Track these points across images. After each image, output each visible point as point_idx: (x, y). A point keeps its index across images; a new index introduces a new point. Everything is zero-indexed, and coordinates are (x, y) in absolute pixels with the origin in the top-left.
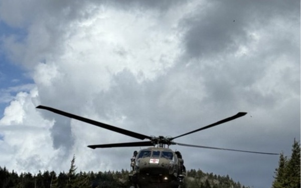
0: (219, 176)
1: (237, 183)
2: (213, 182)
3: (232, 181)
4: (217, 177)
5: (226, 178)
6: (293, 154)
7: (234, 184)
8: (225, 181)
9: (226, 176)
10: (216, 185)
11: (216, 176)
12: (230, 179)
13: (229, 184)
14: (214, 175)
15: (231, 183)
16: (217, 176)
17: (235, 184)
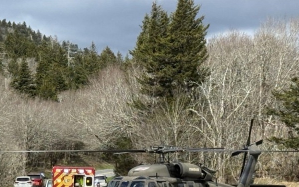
0: (14, 23)
1: (36, 33)
2: (6, 30)
3: (29, 29)
4: (12, 25)
5: (22, 25)
6: (179, 4)
7: (33, 34)
8: (21, 30)
9: (22, 23)
10: (11, 34)
11: (10, 23)
12: (28, 27)
13: (27, 33)
14: (7, 22)
15: (29, 32)
16: (12, 23)
17: (34, 32)
